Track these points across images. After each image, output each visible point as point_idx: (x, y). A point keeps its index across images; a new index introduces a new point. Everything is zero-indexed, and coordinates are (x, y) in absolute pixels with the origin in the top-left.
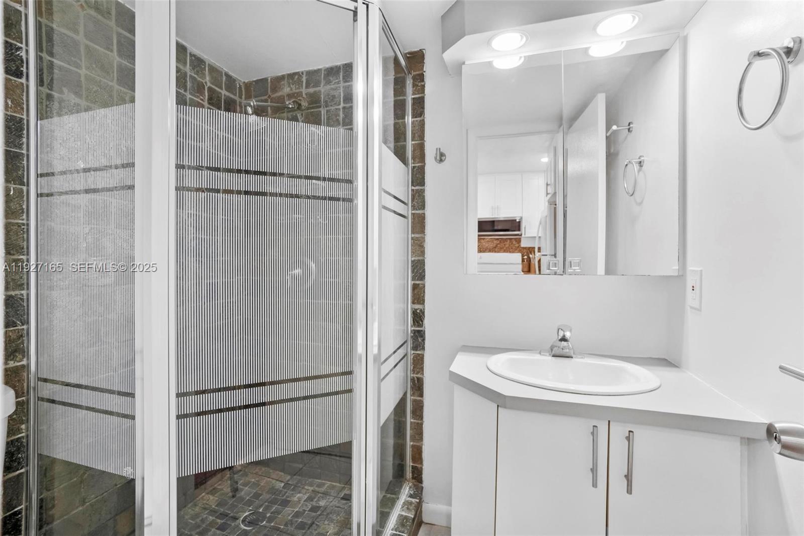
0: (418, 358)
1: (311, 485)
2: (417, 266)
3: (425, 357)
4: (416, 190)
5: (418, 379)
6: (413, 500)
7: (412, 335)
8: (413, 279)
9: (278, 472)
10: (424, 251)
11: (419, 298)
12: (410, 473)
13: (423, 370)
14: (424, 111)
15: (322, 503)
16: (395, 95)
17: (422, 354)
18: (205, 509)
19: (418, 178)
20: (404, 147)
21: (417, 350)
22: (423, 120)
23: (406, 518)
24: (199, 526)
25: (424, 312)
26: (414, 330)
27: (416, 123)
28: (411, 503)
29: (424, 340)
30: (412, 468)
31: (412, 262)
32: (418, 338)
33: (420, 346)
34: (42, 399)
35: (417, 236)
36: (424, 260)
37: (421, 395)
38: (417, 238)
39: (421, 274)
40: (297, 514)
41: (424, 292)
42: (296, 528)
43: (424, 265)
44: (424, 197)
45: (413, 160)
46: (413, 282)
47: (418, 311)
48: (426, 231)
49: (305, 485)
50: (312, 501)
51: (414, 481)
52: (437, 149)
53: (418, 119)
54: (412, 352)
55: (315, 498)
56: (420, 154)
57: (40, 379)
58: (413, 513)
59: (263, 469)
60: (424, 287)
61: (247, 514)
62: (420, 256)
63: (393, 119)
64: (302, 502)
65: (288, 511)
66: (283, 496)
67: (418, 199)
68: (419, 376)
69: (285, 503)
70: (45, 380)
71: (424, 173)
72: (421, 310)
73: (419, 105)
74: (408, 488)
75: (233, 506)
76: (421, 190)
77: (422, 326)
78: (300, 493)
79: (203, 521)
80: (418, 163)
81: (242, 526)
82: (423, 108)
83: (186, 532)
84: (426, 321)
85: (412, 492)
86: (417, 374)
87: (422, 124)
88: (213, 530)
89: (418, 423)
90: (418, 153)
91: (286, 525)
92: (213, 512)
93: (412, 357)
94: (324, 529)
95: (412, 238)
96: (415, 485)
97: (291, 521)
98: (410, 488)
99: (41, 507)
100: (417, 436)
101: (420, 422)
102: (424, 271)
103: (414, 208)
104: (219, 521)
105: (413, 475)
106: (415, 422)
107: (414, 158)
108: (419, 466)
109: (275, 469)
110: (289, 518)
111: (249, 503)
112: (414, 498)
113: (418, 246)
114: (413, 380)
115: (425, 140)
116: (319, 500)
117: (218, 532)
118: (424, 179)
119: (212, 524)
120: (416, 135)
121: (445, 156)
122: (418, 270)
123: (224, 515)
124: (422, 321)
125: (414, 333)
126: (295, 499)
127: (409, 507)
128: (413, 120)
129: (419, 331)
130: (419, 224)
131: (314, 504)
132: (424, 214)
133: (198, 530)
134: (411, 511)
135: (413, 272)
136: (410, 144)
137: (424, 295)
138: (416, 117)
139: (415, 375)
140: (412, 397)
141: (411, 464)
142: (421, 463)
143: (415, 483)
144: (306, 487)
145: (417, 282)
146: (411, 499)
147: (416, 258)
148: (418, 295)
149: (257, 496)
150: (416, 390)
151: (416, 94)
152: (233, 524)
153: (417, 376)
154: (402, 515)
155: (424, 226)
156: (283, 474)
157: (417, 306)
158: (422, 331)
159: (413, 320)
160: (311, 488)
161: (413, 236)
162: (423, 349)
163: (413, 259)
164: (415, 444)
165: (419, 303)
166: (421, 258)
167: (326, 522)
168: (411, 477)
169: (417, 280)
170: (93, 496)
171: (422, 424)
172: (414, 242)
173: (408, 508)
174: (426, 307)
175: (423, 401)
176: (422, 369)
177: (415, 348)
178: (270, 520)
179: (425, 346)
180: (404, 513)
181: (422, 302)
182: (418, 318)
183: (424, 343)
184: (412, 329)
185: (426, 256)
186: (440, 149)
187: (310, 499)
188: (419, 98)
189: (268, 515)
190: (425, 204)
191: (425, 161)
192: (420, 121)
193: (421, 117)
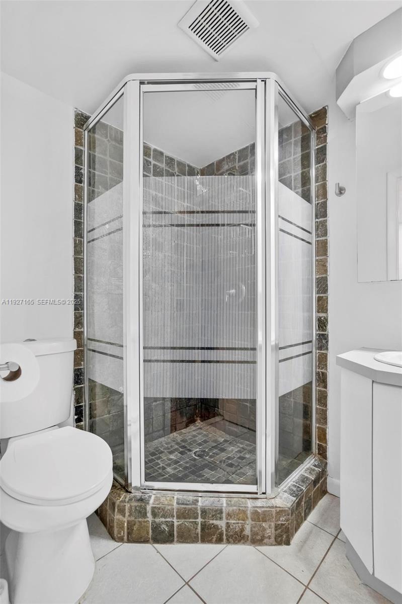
0: (323, 356)
1: (241, 443)
2: (321, 282)
3: (328, 356)
4: (320, 221)
5: (323, 373)
6: (316, 469)
7: (317, 337)
8: (318, 292)
9: (221, 432)
10: (327, 270)
11: (323, 308)
12: (316, 449)
13: (326, 367)
14: (325, 157)
15: (247, 456)
16: (302, 150)
17: (325, 353)
18: (174, 441)
19: (322, 212)
20: (309, 190)
21: (321, 350)
22: (326, 164)
23: (307, 478)
24: (169, 449)
25: (327, 319)
26: (319, 334)
27: (320, 168)
28: (314, 470)
29: (327, 342)
30: (318, 446)
31: (317, 279)
32: (323, 340)
33: (324, 347)
34: (90, 350)
35: (321, 258)
36: (327, 277)
37: (326, 387)
38: (321, 259)
39: (324, 288)
40: (229, 458)
41: (327, 303)
42: (227, 465)
43: (327, 281)
44: (326, 226)
45: (317, 198)
46: (317, 295)
47: (322, 319)
48: (328, 253)
49: (237, 443)
50: (241, 453)
51: (319, 456)
52: (336, 184)
53: (322, 164)
54: (318, 351)
55: (243, 452)
56: (323, 192)
57: (89, 339)
58: (314, 476)
59: (212, 428)
60: (327, 298)
61: (198, 450)
62: (323, 274)
63: (301, 169)
64: (234, 452)
65: (223, 456)
66: (222, 446)
67: (322, 229)
68: (323, 371)
69: (223, 450)
70: (91, 340)
71: (326, 207)
72: (325, 318)
73: (322, 153)
74: (313, 460)
75: (190, 444)
76: (324, 220)
77: (326, 331)
78: (233, 446)
79: (171, 446)
80: (321, 200)
81: (193, 455)
82: (325, 154)
83: (162, 450)
84: (330, 327)
85: (316, 464)
86: (321, 369)
87: (324, 169)
88: (177, 453)
89: (323, 410)
90: (321, 192)
91: (221, 462)
92: (178, 444)
93: (317, 356)
94: (244, 471)
95: (317, 260)
96: (320, 460)
97: (225, 461)
98: (316, 460)
99: (90, 408)
100: (322, 420)
101: (324, 408)
102: (327, 285)
103: (318, 236)
104: (180, 449)
105: (319, 451)
106: (320, 409)
107: (317, 196)
108: (324, 445)
109: (220, 430)
110: (224, 459)
111: (200, 444)
112: (317, 467)
113: (322, 266)
114: (318, 374)
115: (327, 179)
116: (245, 454)
117: (179, 455)
118: (327, 212)
119: (176, 450)
120: (320, 178)
121: (345, 189)
122: (322, 285)
123: (184, 447)
124: (326, 327)
125: (319, 336)
126: (230, 449)
127: (312, 472)
128: (316, 166)
129: (323, 335)
130: (322, 248)
131: (242, 455)
132: (327, 240)
133: (168, 450)
134: (312, 475)
135: (317, 287)
136: (313, 186)
137: (327, 306)
138: (319, 163)
139: (320, 370)
140: (318, 388)
141: (317, 442)
142: (326, 443)
143: (321, 458)
144: (238, 444)
145: (322, 295)
146: (314, 468)
147: (321, 276)
148: (322, 305)
149: (205, 442)
150: (321, 382)
151: (320, 145)
152: (188, 453)
153: (322, 371)
154: (304, 476)
155: (327, 250)
156: (224, 433)
157: (321, 315)
158: (326, 334)
159: (318, 326)
160: (241, 446)
161: (317, 258)
162: (327, 349)
163: (318, 277)
164: (320, 426)
165: (323, 312)
166: (324, 276)
167: (248, 467)
168: (317, 452)
169: (321, 293)
170: (114, 411)
171: (326, 411)
172: (318, 263)
173: (310, 472)
174: (329, 314)
175: (327, 392)
176: (326, 365)
177: (320, 348)
178: (211, 457)
179: (329, 347)
180: (306, 475)
181: (325, 311)
182: (322, 324)
183: (328, 344)
184: (317, 333)
185: (328, 274)
186: (339, 184)
187: (240, 452)
188: (322, 147)
189: (210, 454)
190: (327, 232)
191: (327, 197)
192: (323, 165)
193: (323, 162)
